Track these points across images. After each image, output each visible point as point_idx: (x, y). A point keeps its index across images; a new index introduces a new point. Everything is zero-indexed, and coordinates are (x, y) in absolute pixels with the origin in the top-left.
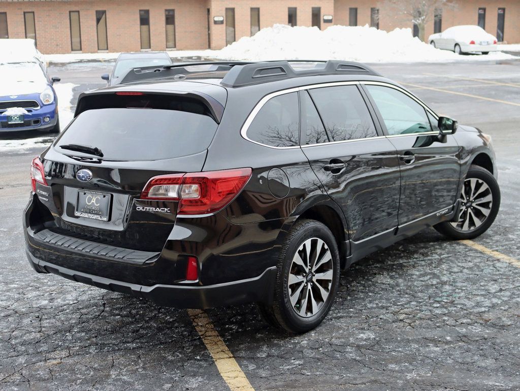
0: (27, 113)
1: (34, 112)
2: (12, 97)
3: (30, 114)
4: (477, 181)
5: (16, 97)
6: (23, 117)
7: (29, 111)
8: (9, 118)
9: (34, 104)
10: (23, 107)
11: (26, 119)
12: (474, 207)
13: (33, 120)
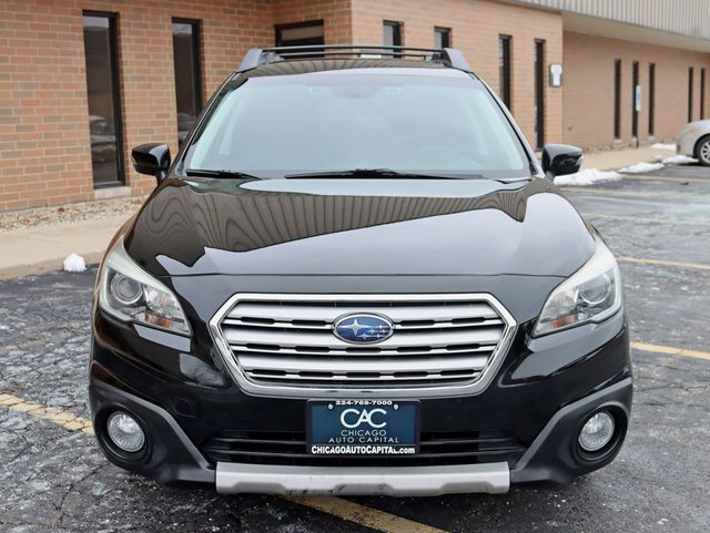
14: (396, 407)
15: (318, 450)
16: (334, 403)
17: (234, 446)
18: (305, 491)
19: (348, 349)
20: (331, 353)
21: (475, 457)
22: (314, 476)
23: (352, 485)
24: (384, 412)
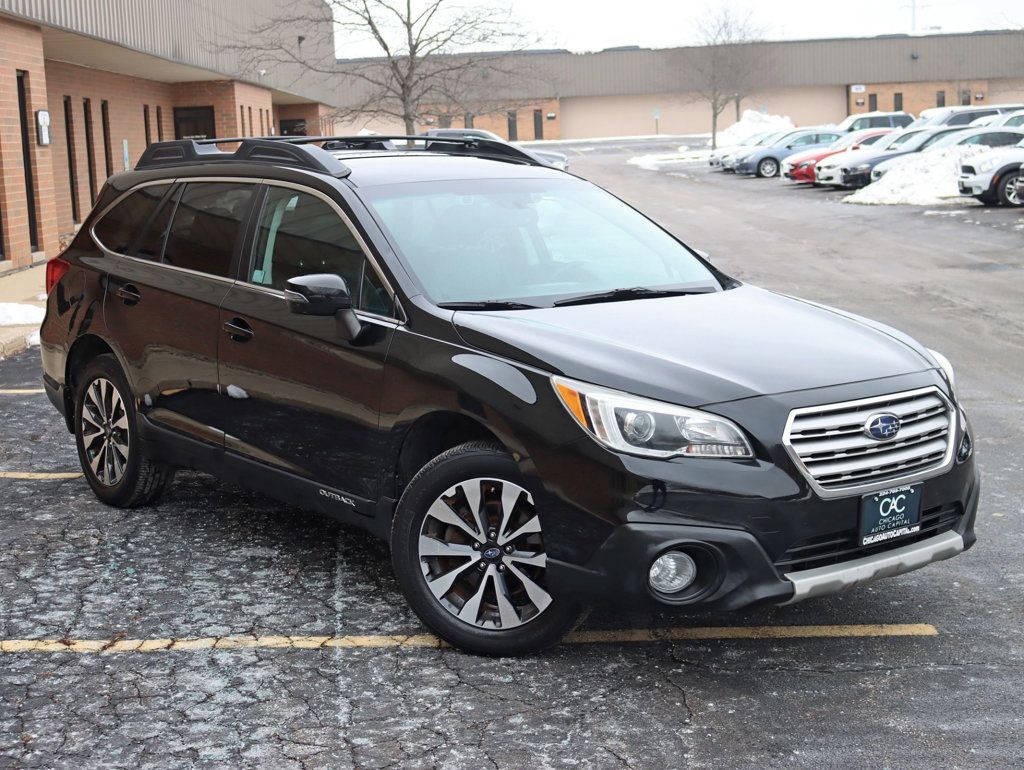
14: (912, 491)
15: (868, 541)
16: (877, 495)
17: (795, 556)
18: (856, 582)
19: (879, 446)
20: (868, 451)
21: (936, 530)
22: (860, 567)
23: (883, 569)
24: (904, 497)
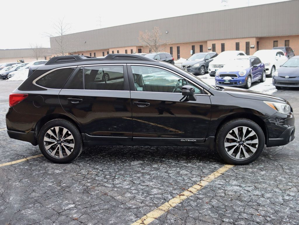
0: (231, 79)
1: (235, 79)
2: (227, 72)
3: (233, 80)
4: (248, 129)
5: (229, 72)
6: (230, 81)
7: (232, 78)
8: (225, 81)
9: (235, 76)
10: (230, 77)
11: (231, 82)
12: (244, 145)
13: (234, 82)
